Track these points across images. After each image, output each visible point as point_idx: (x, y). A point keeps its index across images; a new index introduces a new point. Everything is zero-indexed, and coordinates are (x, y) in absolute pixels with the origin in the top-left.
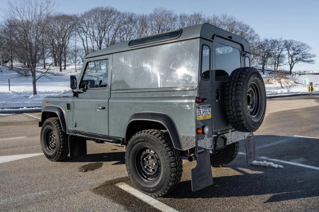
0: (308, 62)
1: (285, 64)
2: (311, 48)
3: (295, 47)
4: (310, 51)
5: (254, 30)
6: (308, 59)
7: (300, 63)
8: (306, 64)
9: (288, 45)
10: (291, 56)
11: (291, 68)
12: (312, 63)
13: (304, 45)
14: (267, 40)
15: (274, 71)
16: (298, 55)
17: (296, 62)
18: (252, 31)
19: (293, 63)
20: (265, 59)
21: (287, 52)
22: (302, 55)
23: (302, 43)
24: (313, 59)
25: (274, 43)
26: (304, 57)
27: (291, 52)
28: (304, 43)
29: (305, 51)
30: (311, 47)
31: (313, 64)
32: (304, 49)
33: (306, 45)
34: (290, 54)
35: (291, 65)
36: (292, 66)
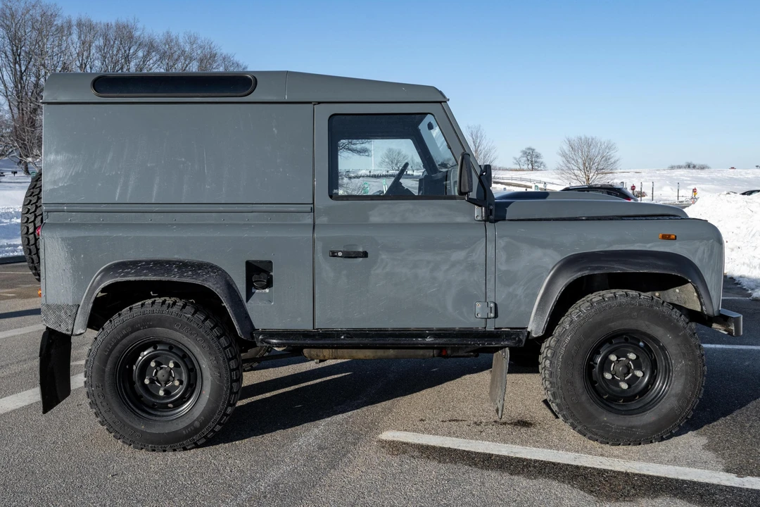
12: (367, 154)
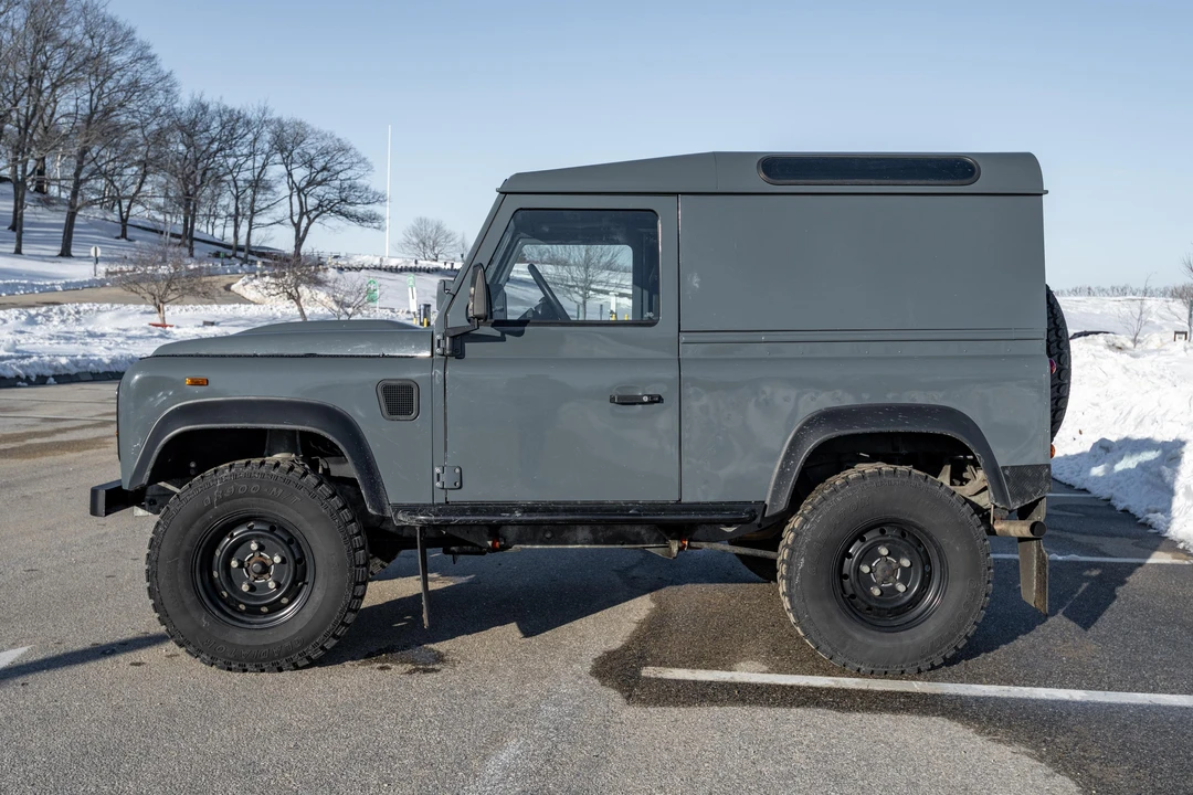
0: (360, 219)
1: (278, 222)
2: (370, 168)
3: (313, 152)
4: (368, 178)
5: (152, 52)
6: (360, 209)
7: (333, 221)
8: (354, 227)
9: (286, 142)
10: (300, 191)
11: (300, 241)
13: (343, 149)
14: (204, 108)
15: (229, 247)
16: (327, 188)
17: (317, 216)
18: (145, 56)
19: (308, 217)
20: (197, 188)
21: (282, 169)
22: (341, 190)
23: (338, 140)
24: (376, 208)
25: (234, 124)
26: (345, 201)
27: (300, 174)
28: (345, 142)
29: (350, 173)
30: (369, 160)
31: (379, 228)
32: (346, 166)
33: (352, 152)
34: (293, 182)
35: (297, 226)
36: (302, 229)
